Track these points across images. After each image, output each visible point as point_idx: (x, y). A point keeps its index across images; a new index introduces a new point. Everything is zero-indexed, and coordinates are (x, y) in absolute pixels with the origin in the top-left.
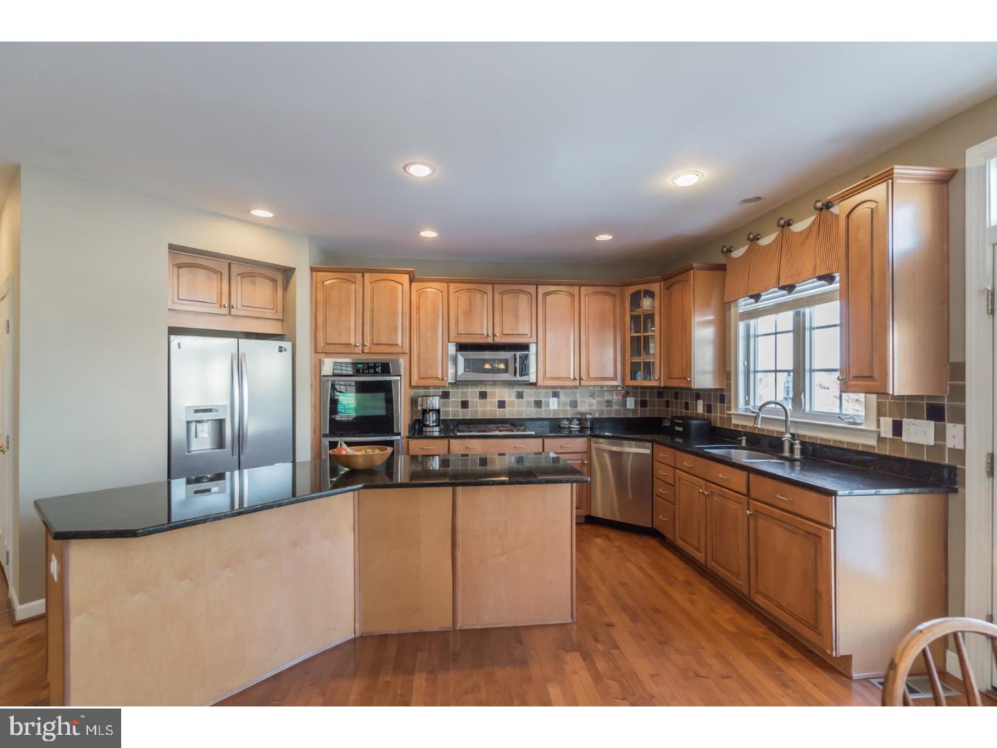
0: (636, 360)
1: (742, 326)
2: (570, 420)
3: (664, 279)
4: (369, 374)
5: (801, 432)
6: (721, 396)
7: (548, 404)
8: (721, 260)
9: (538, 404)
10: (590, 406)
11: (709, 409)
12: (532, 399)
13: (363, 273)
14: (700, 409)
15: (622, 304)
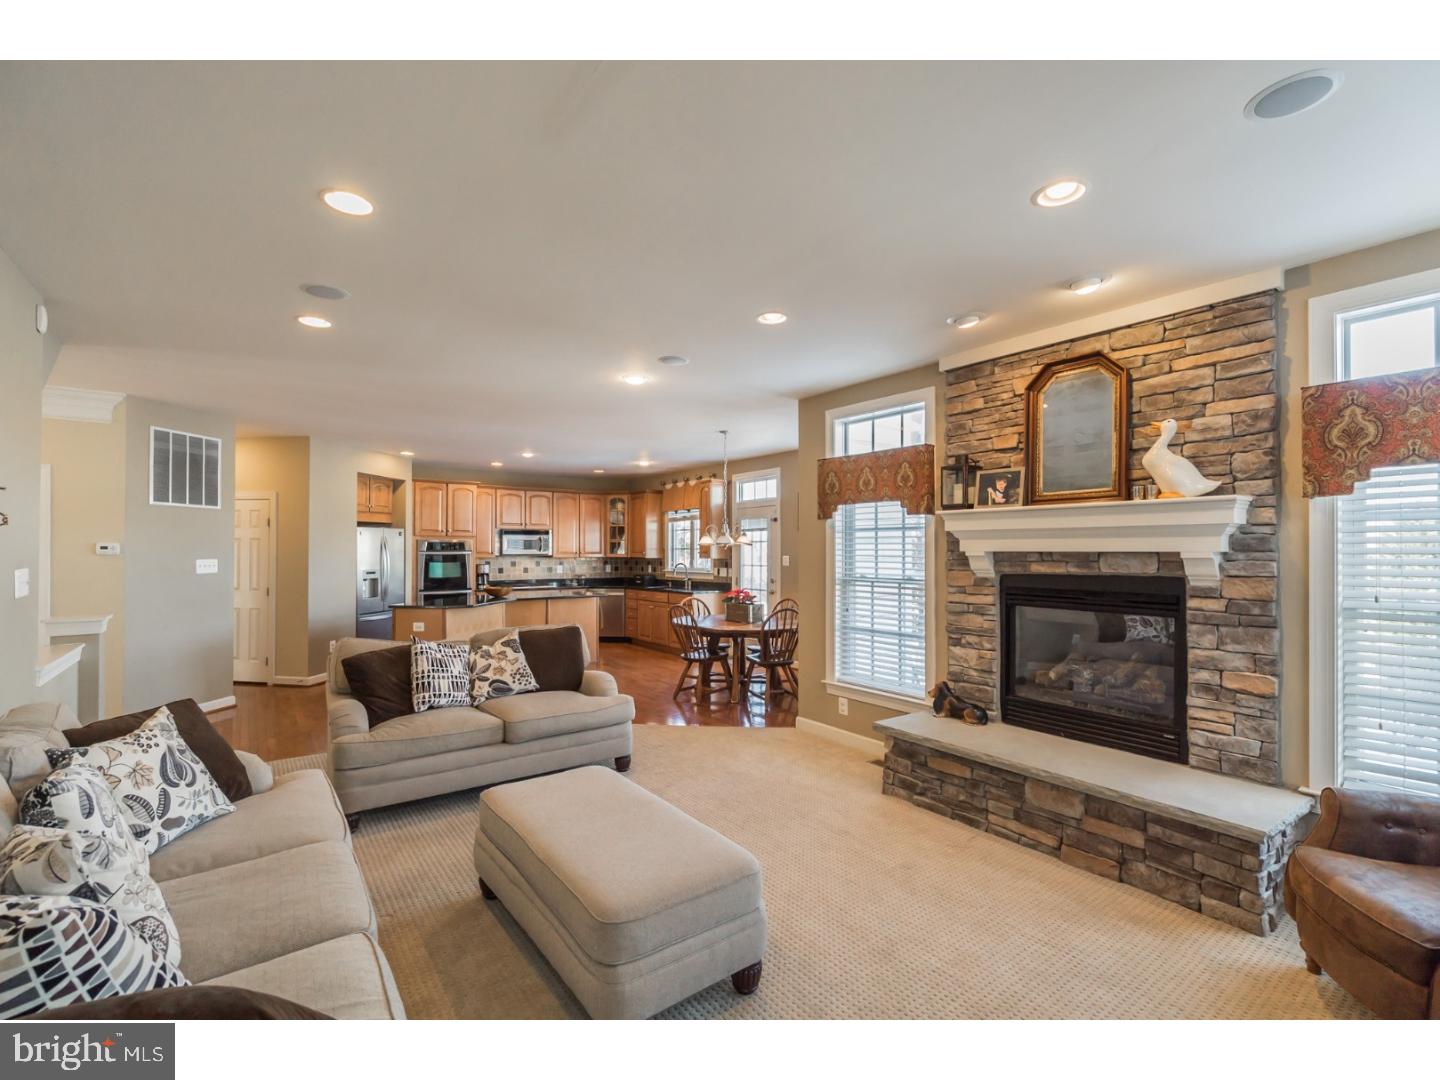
0: (613, 541)
1: (670, 524)
2: (571, 580)
3: (632, 494)
4: (451, 550)
5: (692, 577)
6: (660, 562)
7: (556, 570)
8: (660, 488)
9: (550, 570)
10: (584, 571)
11: (654, 570)
12: (546, 566)
13: (447, 484)
14: (650, 570)
15: (605, 506)
